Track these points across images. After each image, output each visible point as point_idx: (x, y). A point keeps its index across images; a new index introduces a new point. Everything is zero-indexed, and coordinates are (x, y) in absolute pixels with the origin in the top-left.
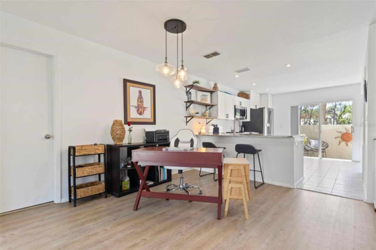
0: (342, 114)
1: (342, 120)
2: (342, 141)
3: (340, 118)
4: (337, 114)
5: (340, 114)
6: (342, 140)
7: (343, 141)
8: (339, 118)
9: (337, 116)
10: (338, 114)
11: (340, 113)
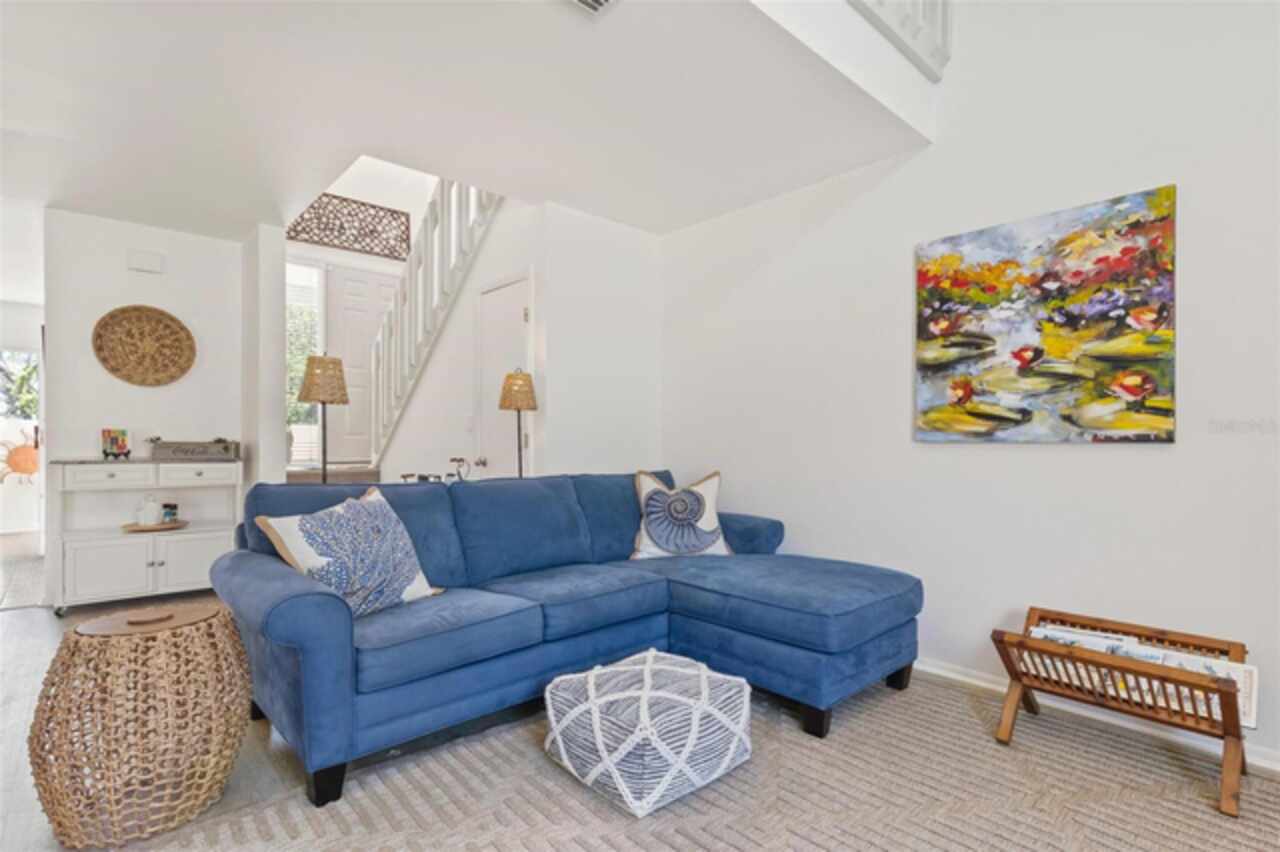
0: (30, 374)
1: (30, 397)
2: (8, 473)
3: (24, 390)
4: (12, 374)
5: (25, 373)
6: (9, 470)
7: (14, 471)
8: (20, 392)
9: (12, 381)
10: (15, 372)
11: (25, 370)
